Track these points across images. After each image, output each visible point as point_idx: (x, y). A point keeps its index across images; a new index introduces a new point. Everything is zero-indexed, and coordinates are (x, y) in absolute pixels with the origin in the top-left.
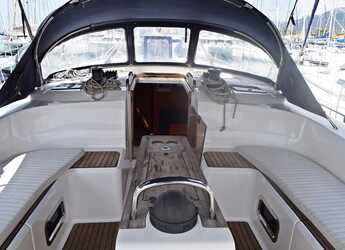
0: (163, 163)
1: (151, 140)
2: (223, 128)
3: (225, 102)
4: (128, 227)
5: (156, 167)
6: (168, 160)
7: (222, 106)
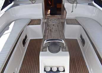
0: (52, 29)
1: (49, 20)
2: (72, 11)
3: (73, 3)
4: (42, 51)
5: (50, 30)
6: (54, 27)
7: (72, 5)
